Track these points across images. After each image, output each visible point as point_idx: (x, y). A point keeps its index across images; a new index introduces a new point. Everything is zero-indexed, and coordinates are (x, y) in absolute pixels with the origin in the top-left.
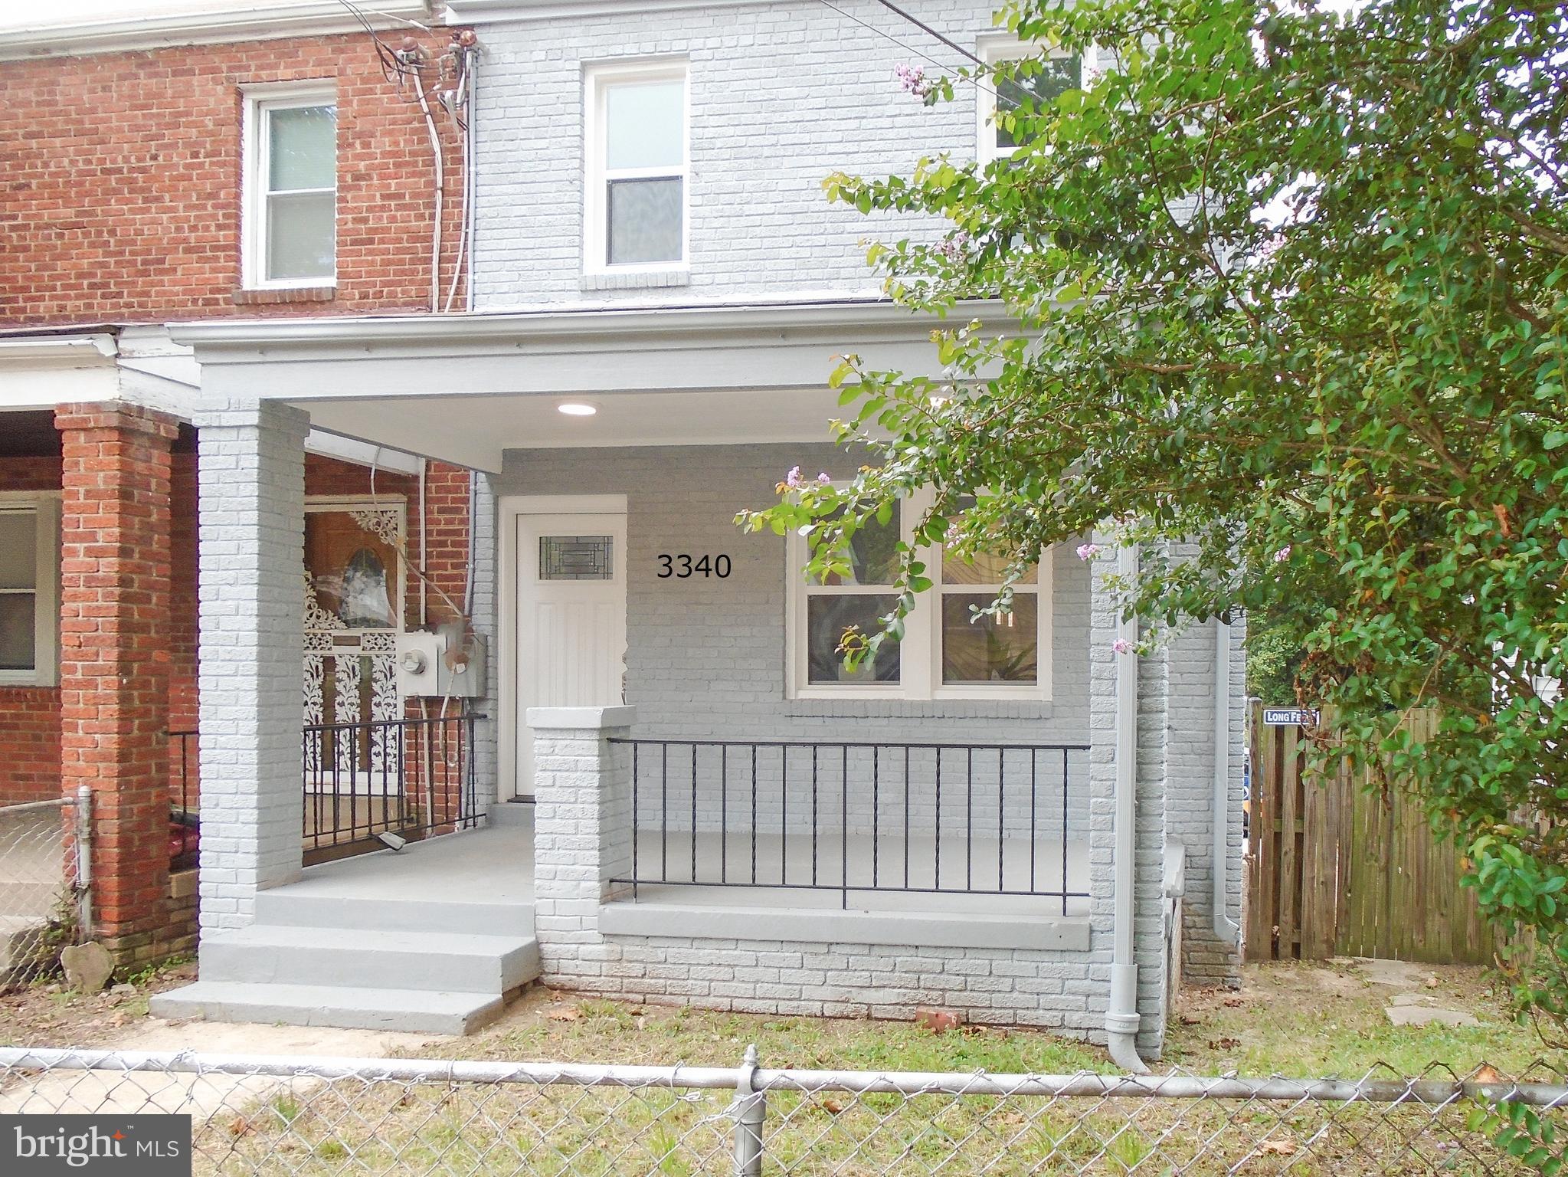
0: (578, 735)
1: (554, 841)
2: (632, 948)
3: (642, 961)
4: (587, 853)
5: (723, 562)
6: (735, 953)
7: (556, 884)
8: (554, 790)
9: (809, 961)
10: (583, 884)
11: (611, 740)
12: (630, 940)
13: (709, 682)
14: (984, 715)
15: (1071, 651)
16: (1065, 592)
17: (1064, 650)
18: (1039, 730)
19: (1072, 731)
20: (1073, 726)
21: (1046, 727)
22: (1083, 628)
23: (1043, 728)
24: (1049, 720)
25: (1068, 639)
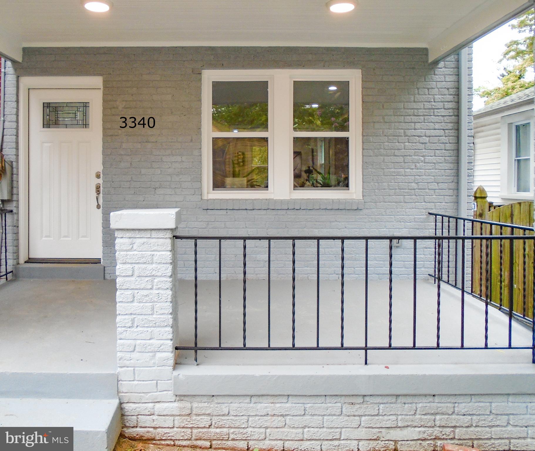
0: (154, 235)
1: (133, 321)
2: (201, 405)
3: (209, 415)
4: (163, 329)
5: (151, 120)
6: (288, 405)
7: (135, 355)
8: (133, 279)
9: (347, 409)
10: (158, 355)
11: (177, 237)
12: (198, 399)
13: (155, 189)
14: (325, 208)
15: (374, 170)
16: (370, 136)
17: (370, 170)
18: (356, 216)
19: (375, 216)
20: (376, 214)
21: (360, 214)
22: (381, 157)
23: (358, 215)
24: (362, 211)
25: (372, 163)
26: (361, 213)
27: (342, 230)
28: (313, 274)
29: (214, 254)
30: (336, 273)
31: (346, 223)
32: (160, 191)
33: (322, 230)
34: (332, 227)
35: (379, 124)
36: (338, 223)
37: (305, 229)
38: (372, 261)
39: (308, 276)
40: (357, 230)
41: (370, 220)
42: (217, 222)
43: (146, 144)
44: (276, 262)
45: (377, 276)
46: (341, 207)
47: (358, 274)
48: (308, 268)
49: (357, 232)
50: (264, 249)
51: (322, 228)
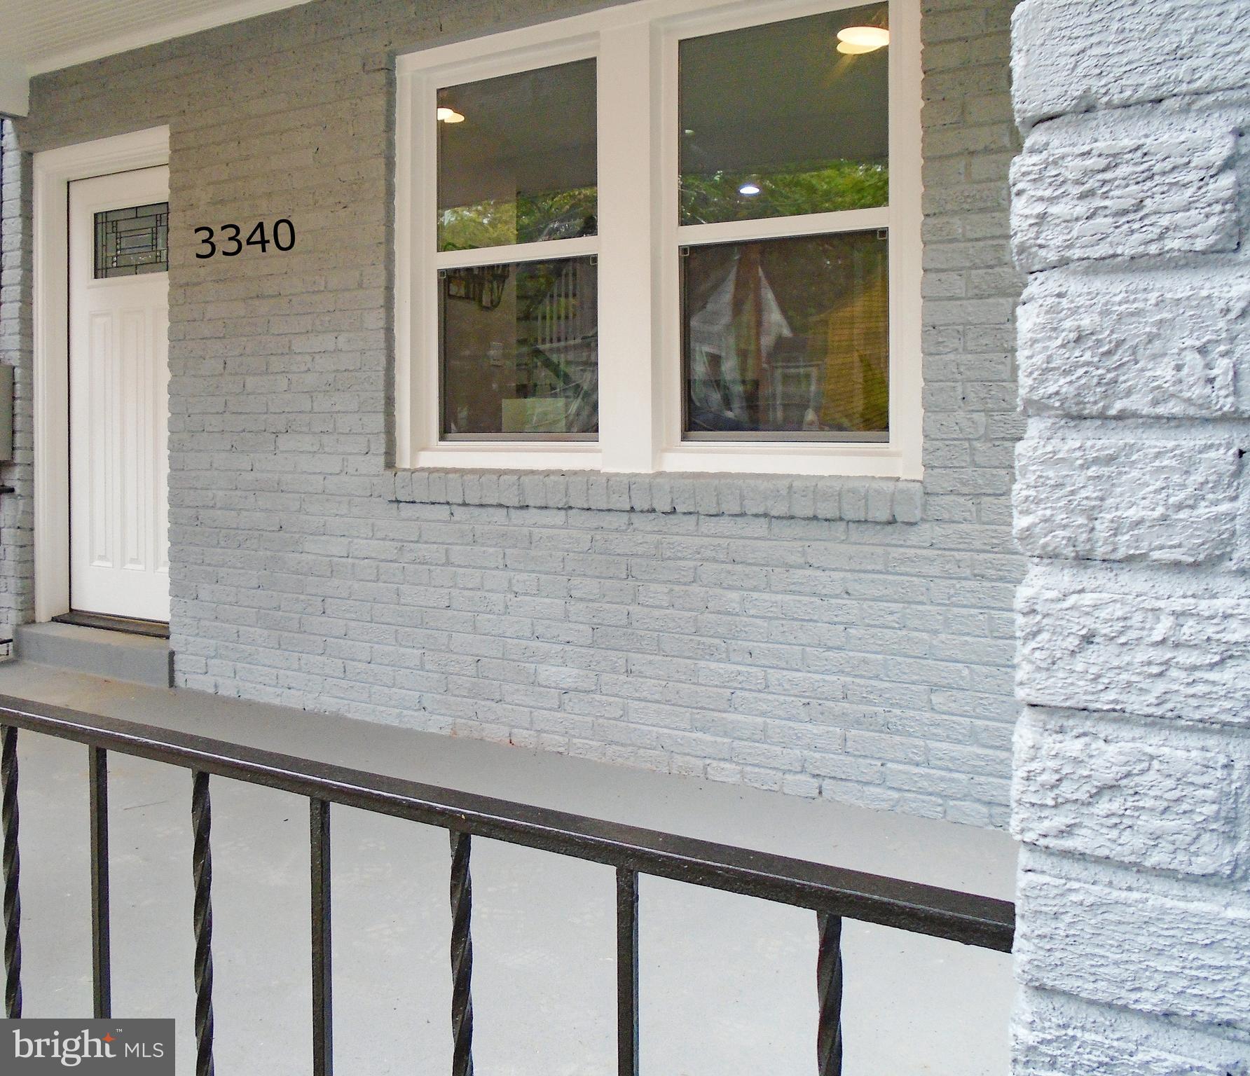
5: (284, 229)
13: (276, 434)
14: (761, 510)
15: (969, 356)
16: (955, 213)
17: (952, 356)
18: (889, 549)
19: (975, 556)
20: (978, 544)
21: (909, 543)
22: (1001, 300)
23: (901, 546)
24: (915, 528)
25: (960, 328)
26: (914, 536)
27: (833, 601)
28: (724, 760)
29: (418, 648)
30: (810, 769)
31: (849, 575)
32: (285, 442)
33: (755, 595)
34: (792, 587)
35: (994, 157)
36: (819, 573)
37: (694, 588)
38: (959, 742)
39: (706, 767)
40: (894, 606)
41: (950, 567)
42: (426, 542)
43: (257, 302)
44: (598, 697)
45: (984, 810)
46: (827, 510)
47: (899, 790)
48: (708, 737)
49: (891, 613)
50: (559, 647)
51: (755, 589)
